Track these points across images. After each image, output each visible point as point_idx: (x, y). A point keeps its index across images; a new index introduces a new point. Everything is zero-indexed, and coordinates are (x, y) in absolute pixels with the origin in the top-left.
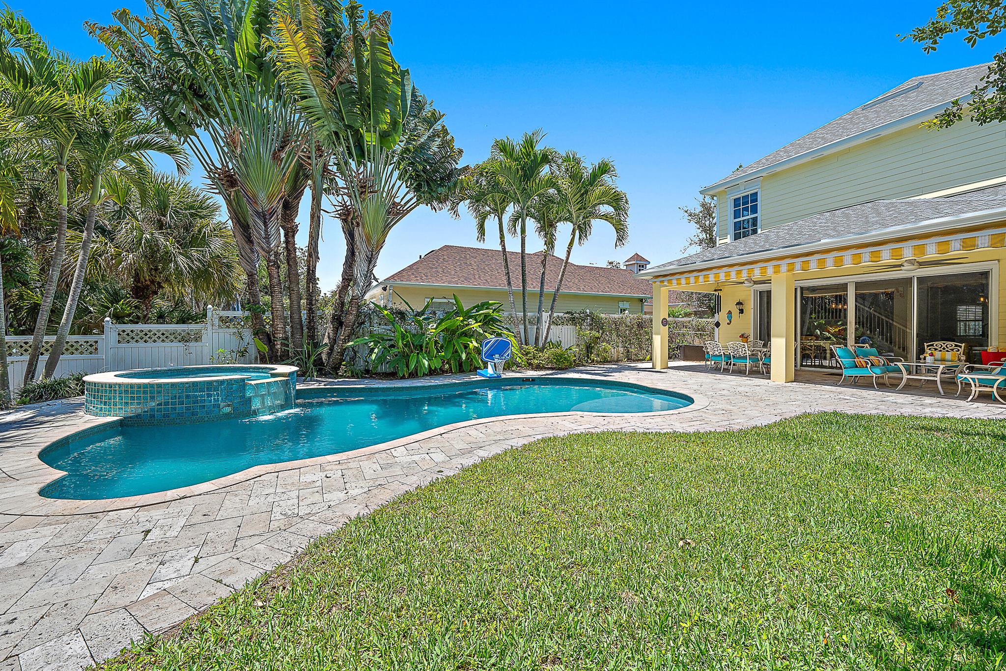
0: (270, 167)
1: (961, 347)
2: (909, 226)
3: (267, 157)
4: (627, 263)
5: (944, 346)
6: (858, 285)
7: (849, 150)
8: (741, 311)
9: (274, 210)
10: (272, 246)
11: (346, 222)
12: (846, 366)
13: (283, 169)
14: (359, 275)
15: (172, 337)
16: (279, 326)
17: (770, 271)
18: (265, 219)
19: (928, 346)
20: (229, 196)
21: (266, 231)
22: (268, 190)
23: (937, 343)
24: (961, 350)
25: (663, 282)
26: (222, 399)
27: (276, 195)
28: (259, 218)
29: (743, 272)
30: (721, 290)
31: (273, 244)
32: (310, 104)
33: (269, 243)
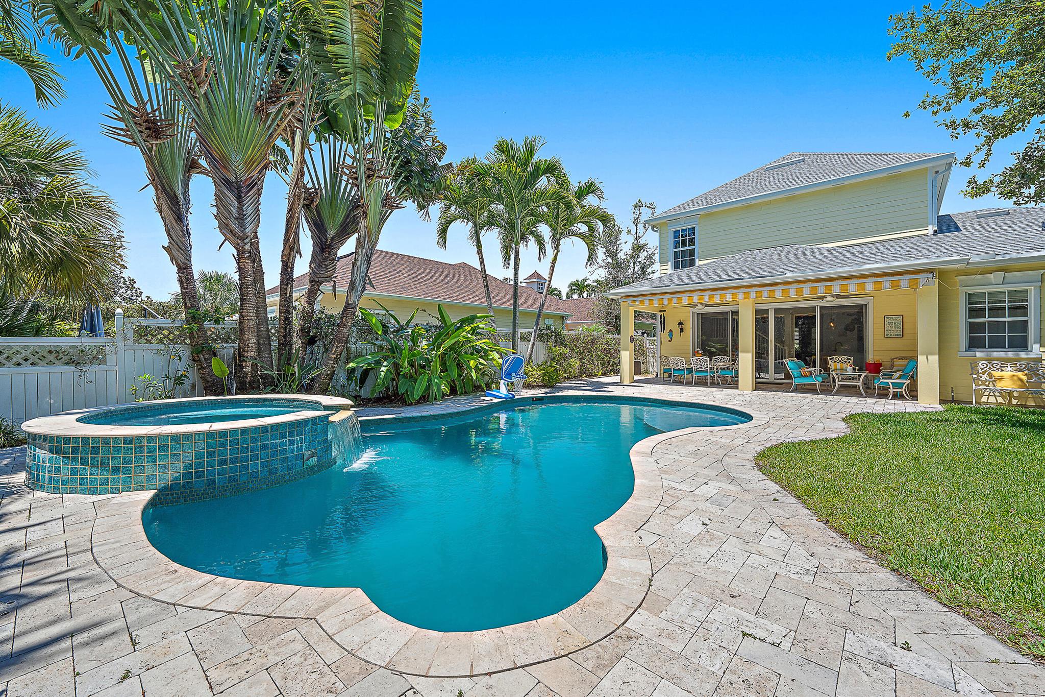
0: (250, 122)
1: (851, 359)
2: (847, 269)
3: (245, 109)
4: (528, 281)
5: (840, 359)
6: (777, 311)
7: (770, 202)
8: (682, 330)
9: (254, 181)
10: (247, 230)
11: (308, 208)
12: (796, 376)
13: (269, 127)
14: (358, 278)
15: (52, 357)
16: (252, 341)
17: (740, 297)
18: (240, 192)
19: (830, 359)
20: (150, 150)
21: (240, 209)
22: (246, 153)
23: (835, 357)
24: (851, 362)
25: (635, 301)
26: (306, 446)
27: (258, 161)
28: (230, 190)
29: (716, 296)
30: (665, 311)
31: (249, 228)
32: (341, 52)
33: (242, 225)
